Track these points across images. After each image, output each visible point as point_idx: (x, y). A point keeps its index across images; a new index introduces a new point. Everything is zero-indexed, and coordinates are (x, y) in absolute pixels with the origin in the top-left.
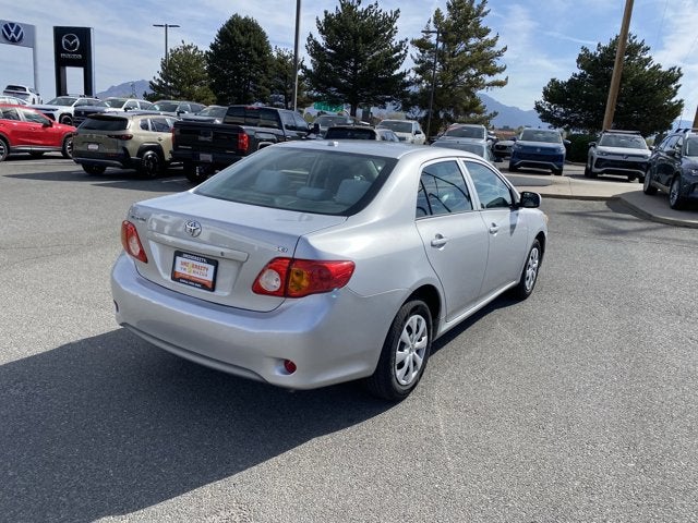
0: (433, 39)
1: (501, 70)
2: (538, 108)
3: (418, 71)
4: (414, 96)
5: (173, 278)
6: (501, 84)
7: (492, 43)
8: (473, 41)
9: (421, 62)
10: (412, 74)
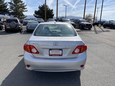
0: (13, 2)
1: (26, 9)
2: (34, 15)
3: (10, 8)
4: (11, 13)
5: (50, 55)
6: (27, 11)
7: (24, 4)
8: (20, 3)
9: (11, 6)
10: (9, 9)
